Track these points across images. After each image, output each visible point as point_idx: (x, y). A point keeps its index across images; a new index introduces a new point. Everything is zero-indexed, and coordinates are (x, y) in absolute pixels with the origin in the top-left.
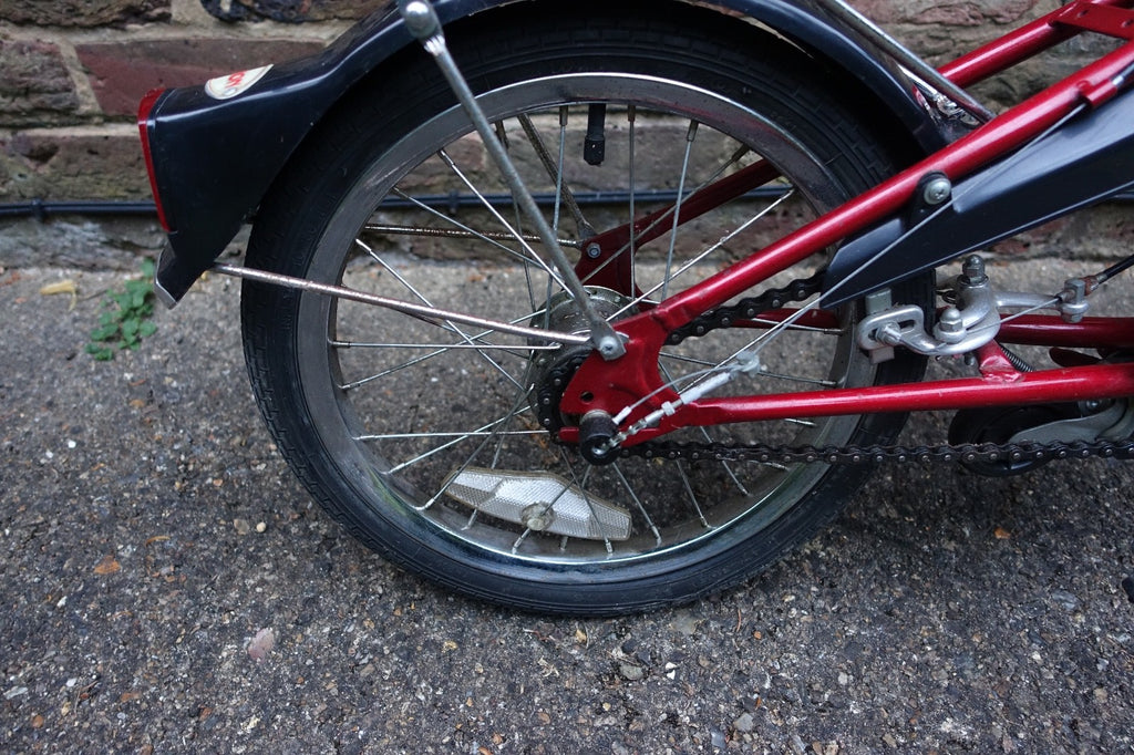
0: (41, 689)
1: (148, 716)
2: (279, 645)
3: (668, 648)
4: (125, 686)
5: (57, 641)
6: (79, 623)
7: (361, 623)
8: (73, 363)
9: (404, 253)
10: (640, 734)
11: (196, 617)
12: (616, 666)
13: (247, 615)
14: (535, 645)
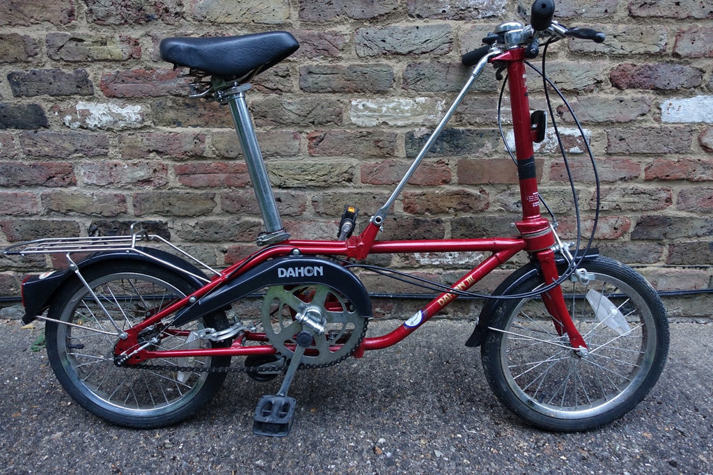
2: (62, 437)
3: (183, 439)
4: (10, 447)
7: (90, 431)
11: (39, 429)
12: (164, 444)
13: (56, 428)
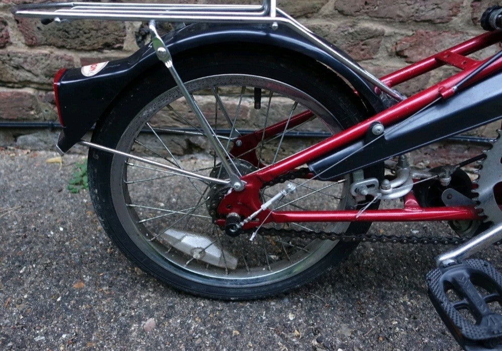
0: (51, 338)
2: (158, 326)
3: (339, 341)
4: (89, 339)
5: (58, 317)
6: (67, 309)
7: (194, 319)
8: (61, 193)
11: (119, 310)
12: (314, 348)
13: (143, 311)
14: (276, 335)
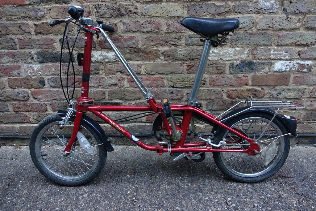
0: (56, 201)
1: (70, 204)
2: (88, 196)
3: (141, 198)
4: (67, 201)
5: (58, 195)
6: (61, 193)
7: (99, 194)
8: (61, 159)
9: (113, 143)
10: (135, 208)
11: (77, 193)
12: (133, 200)
13: (84, 193)
14: (123, 197)
